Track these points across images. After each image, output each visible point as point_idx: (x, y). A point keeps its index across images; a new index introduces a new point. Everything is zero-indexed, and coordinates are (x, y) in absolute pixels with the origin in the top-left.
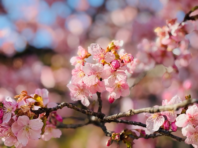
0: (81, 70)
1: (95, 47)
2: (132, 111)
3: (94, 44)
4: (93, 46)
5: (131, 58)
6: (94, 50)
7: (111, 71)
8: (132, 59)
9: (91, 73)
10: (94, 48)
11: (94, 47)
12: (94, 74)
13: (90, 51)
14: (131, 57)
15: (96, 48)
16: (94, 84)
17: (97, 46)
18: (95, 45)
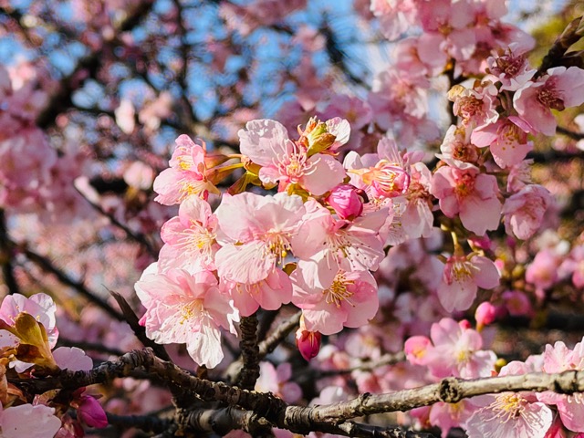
0: (201, 224)
1: (269, 135)
2: (451, 385)
3: (263, 123)
4: (258, 129)
5: (403, 180)
6: (260, 147)
7: (327, 226)
8: (405, 183)
9: (251, 235)
10: (264, 136)
11: (261, 133)
12: (260, 239)
13: (247, 147)
14: (401, 173)
15: (271, 136)
16: (254, 279)
17: (274, 130)
18: (266, 127)
